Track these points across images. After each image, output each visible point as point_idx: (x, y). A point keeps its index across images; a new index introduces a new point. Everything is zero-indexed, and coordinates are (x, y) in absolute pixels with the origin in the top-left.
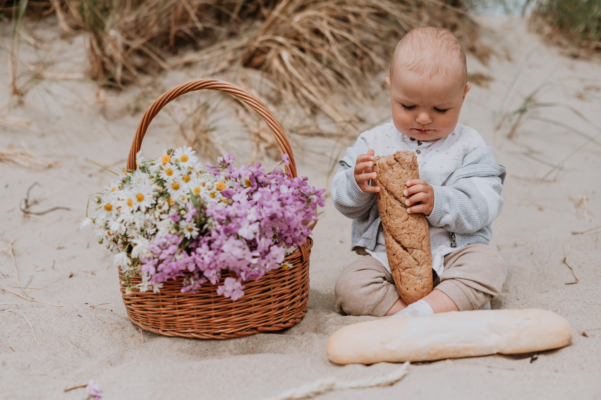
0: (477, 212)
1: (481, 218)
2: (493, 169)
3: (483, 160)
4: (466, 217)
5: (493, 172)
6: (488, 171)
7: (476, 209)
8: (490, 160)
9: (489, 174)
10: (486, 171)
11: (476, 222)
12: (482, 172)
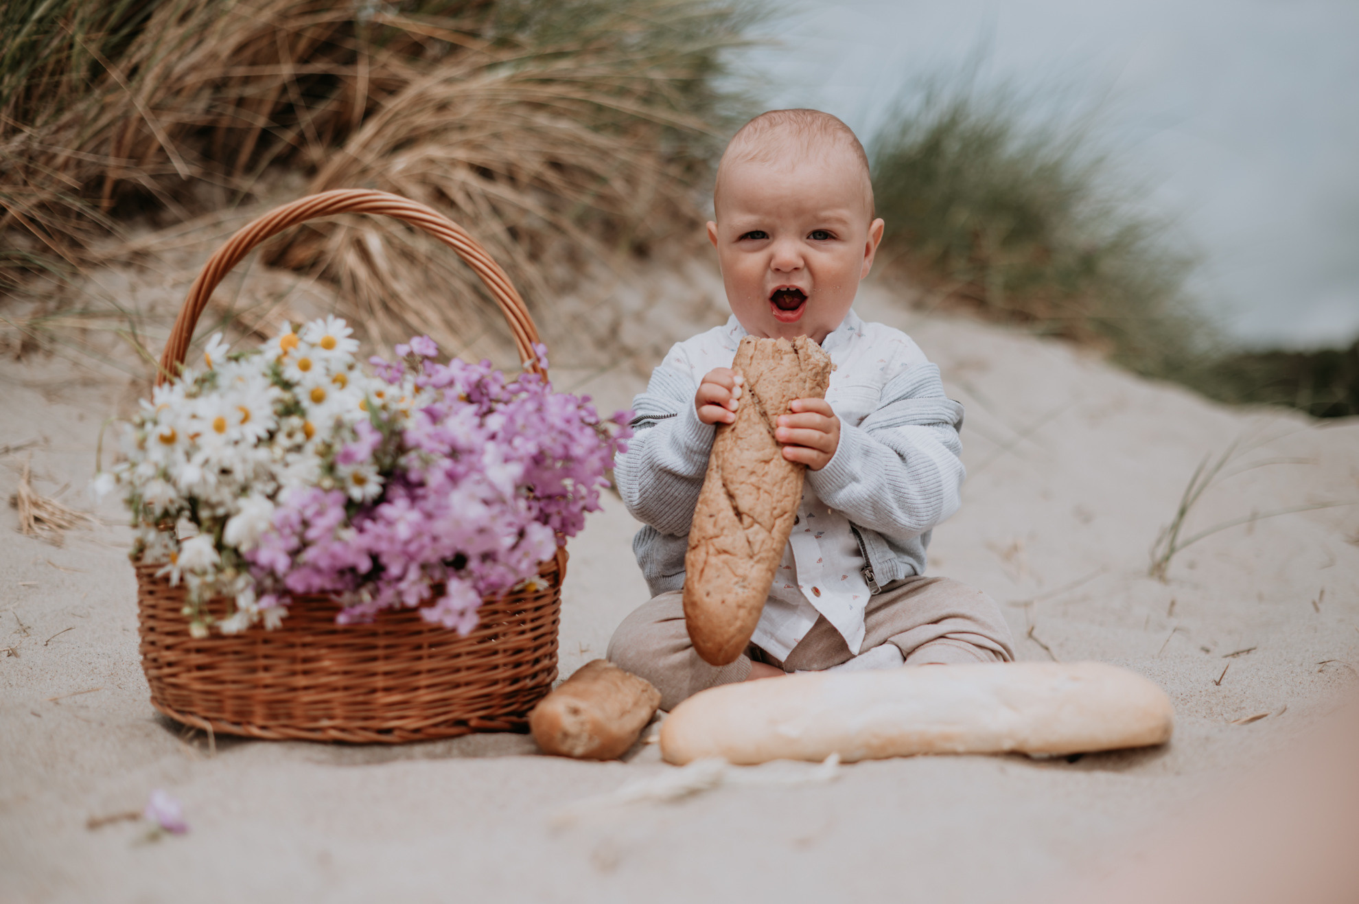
0: (919, 489)
1: (926, 501)
2: (945, 409)
3: (922, 390)
4: (896, 497)
5: (944, 414)
6: (934, 412)
7: (917, 481)
8: (937, 392)
9: (937, 419)
10: (930, 412)
11: (916, 510)
12: (921, 414)
